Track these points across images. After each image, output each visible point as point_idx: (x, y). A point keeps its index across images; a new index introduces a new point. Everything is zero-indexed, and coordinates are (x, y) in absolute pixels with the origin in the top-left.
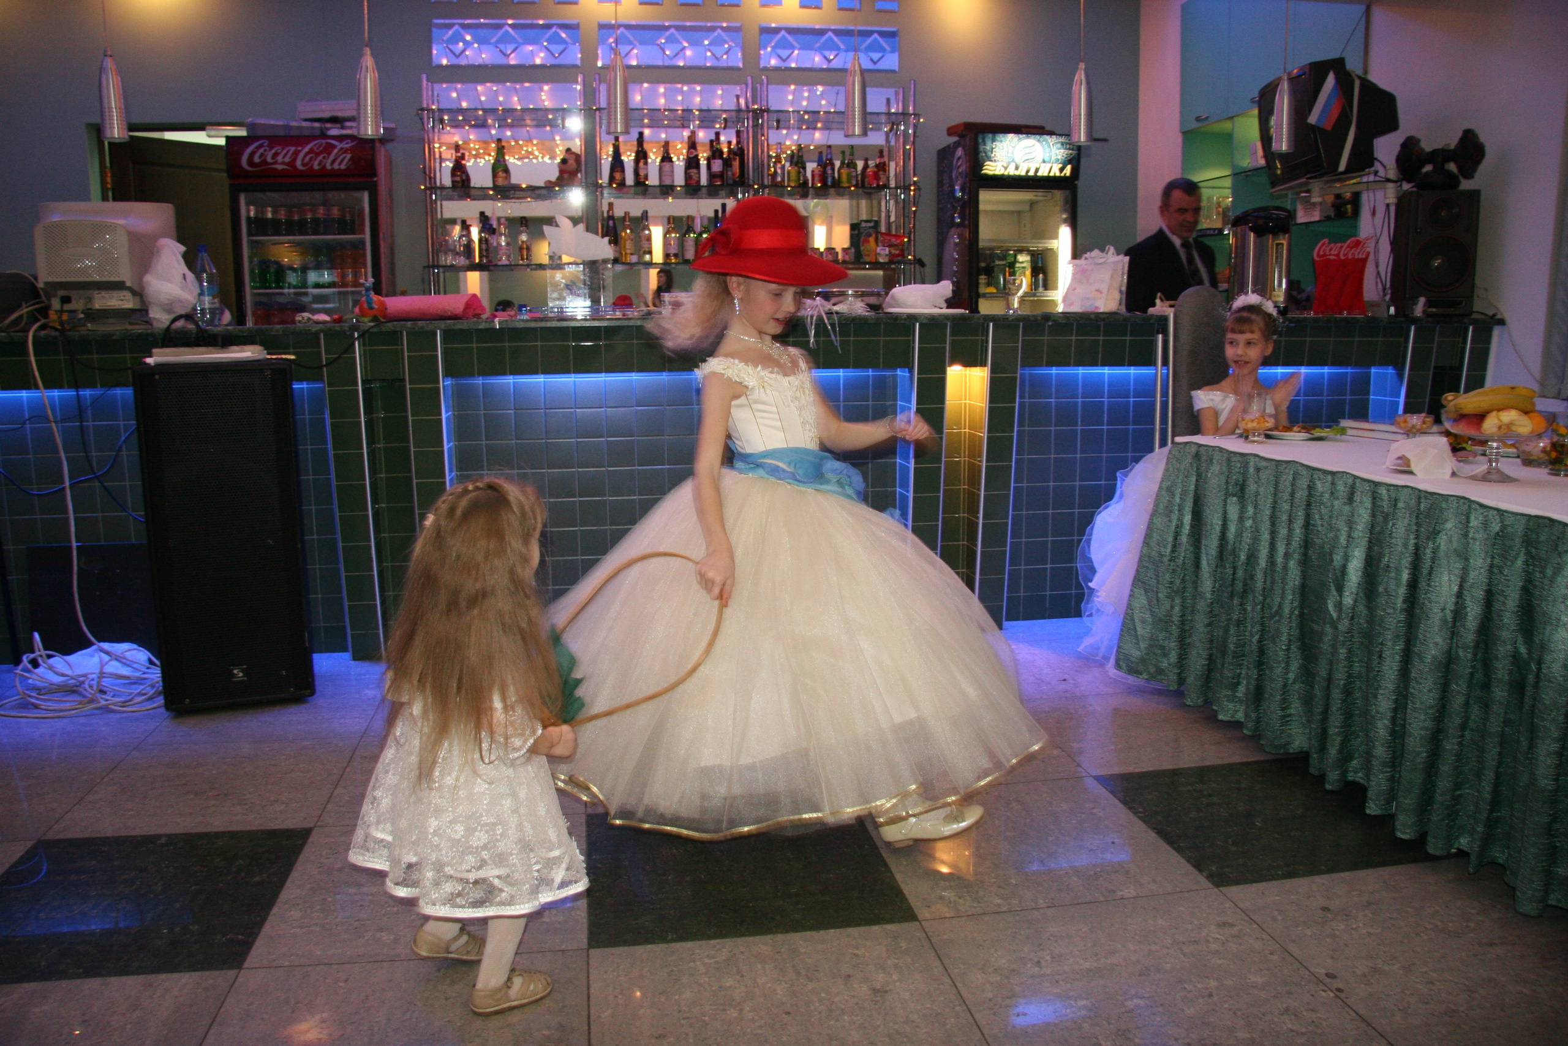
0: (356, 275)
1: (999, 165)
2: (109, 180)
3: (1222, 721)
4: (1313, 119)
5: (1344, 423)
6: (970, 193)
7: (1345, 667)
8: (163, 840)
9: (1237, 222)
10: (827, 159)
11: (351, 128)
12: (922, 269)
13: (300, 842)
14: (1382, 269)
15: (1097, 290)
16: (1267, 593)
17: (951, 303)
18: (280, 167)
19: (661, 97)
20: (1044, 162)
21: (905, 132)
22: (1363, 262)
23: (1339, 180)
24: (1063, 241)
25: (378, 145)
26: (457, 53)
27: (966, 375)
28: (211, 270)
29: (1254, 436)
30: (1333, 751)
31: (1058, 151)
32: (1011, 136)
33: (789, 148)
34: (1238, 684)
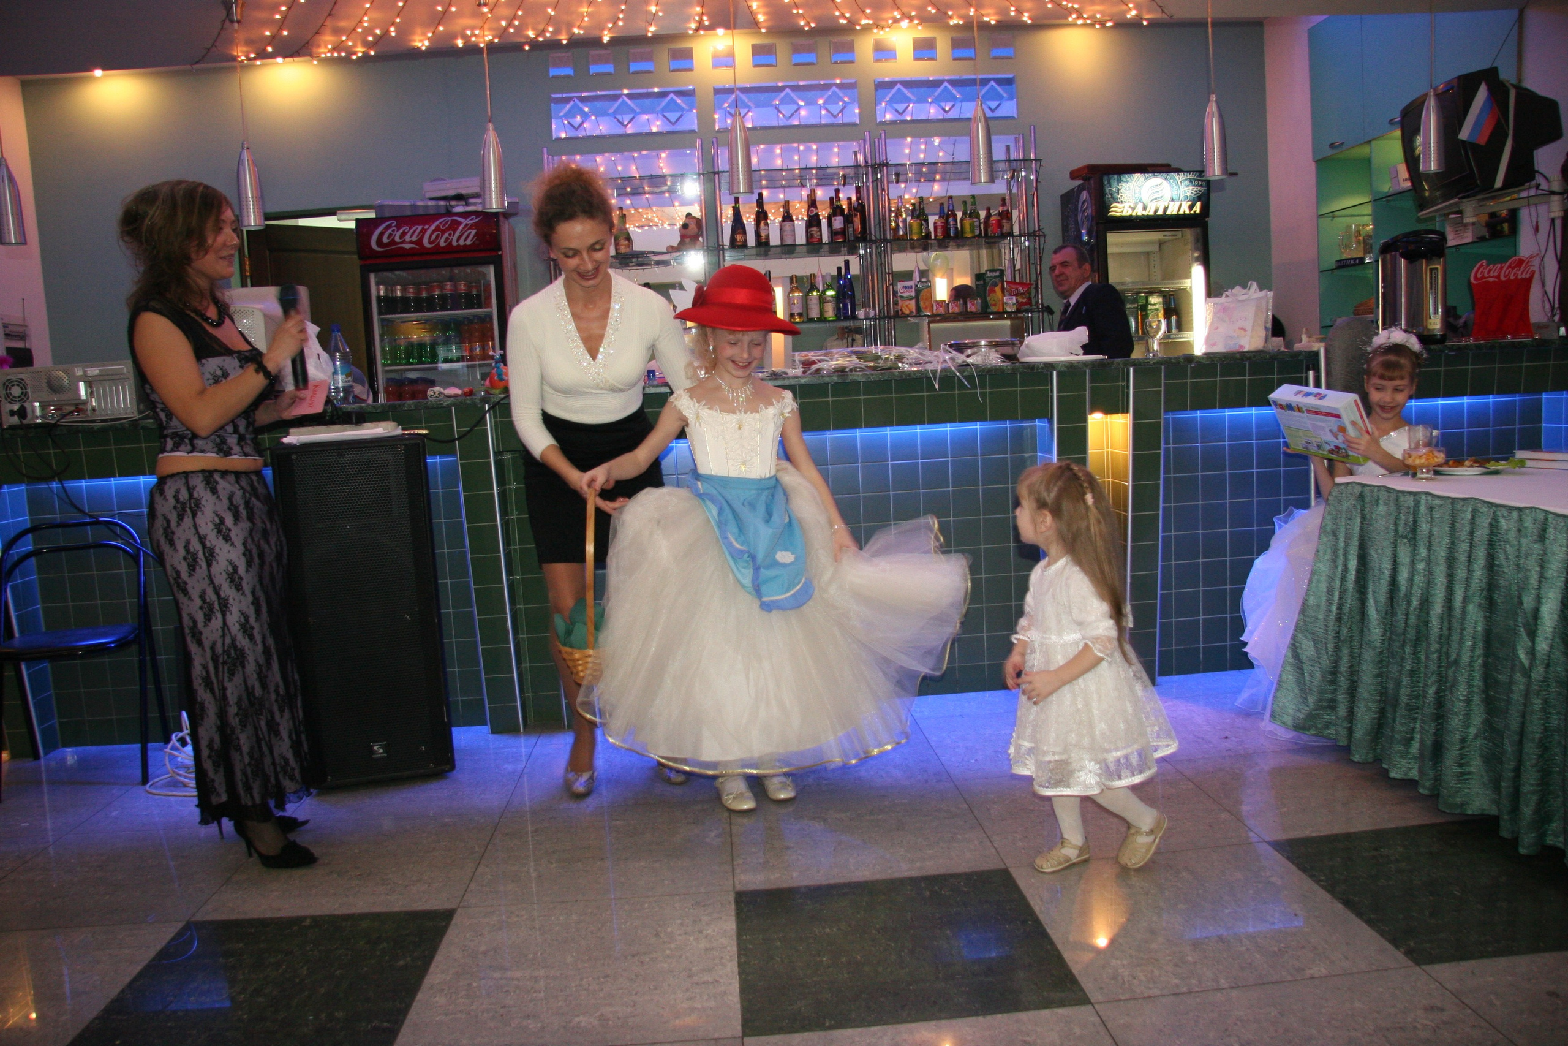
0: (484, 348)
1: (1127, 205)
2: (247, 268)
3: (1394, 779)
4: (1464, 135)
5: (1520, 454)
6: (1097, 238)
7: (1540, 719)
8: (308, 922)
9: (1386, 249)
10: (949, 210)
11: (475, 204)
12: (1051, 317)
13: (444, 924)
14: (1549, 288)
15: (1242, 329)
16: (1445, 639)
17: (1087, 349)
18: (407, 246)
19: (777, 157)
20: (1172, 200)
21: (1027, 177)
22: (1528, 282)
23: (1493, 198)
24: (1196, 280)
25: (502, 219)
26: (576, 126)
27: (1107, 422)
28: (344, 349)
29: (1423, 473)
30: (1527, 811)
31: (1186, 189)
32: (1137, 176)
33: (908, 201)
34: (1412, 739)
